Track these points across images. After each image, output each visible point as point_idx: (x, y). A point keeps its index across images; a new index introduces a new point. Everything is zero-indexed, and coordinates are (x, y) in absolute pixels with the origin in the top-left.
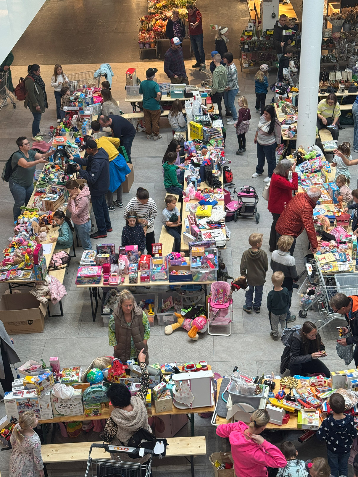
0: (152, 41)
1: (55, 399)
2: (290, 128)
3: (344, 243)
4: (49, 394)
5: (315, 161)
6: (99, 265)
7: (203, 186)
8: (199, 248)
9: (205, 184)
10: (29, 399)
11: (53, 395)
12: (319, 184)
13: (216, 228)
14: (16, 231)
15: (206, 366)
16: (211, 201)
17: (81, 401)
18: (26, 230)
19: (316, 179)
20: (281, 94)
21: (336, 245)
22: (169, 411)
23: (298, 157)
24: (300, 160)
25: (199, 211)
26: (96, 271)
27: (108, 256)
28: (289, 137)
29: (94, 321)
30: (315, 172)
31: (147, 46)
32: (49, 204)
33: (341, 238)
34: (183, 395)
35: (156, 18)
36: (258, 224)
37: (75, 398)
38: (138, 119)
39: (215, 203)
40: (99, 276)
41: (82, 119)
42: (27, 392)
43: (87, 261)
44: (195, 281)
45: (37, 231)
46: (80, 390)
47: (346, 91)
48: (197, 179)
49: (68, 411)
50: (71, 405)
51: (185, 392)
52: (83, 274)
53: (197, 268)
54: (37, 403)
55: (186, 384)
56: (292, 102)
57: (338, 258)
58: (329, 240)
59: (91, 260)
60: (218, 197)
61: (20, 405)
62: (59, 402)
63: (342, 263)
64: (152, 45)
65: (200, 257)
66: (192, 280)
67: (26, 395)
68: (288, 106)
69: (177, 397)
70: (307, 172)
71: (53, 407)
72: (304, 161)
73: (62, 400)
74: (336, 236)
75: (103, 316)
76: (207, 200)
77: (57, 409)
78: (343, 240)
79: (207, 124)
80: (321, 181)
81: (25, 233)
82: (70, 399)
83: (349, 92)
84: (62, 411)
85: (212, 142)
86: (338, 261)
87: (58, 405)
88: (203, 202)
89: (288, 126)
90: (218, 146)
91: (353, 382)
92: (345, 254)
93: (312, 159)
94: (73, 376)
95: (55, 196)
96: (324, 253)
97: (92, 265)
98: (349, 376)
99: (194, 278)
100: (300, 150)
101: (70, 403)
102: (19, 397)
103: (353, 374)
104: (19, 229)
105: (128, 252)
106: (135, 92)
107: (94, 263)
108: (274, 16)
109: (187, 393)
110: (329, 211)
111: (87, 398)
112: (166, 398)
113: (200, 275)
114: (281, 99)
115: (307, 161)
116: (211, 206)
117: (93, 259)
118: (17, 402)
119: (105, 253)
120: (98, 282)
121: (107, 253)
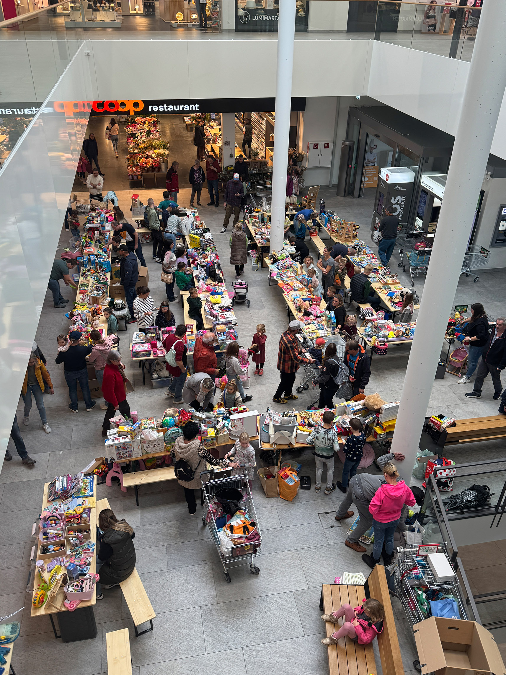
0: (139, 174)
1: (144, 441)
2: (262, 238)
3: (319, 317)
4: (139, 438)
5: (286, 261)
6: (148, 343)
7: (209, 281)
8: (222, 326)
9: (210, 280)
10: (124, 443)
11: (142, 438)
12: (292, 277)
13: (227, 311)
14: (74, 321)
15: (246, 409)
16: (219, 292)
17: (163, 441)
18: (82, 320)
19: (289, 273)
20: (249, 213)
21: (314, 318)
22: (227, 442)
23: (274, 258)
24: (275, 260)
25: (212, 299)
26: (147, 347)
27: (154, 335)
28: (262, 244)
29: (144, 385)
30: (287, 268)
31: (135, 177)
32: (95, 299)
33: (317, 313)
34: (238, 429)
35: (140, 156)
36: (250, 308)
37: (159, 439)
38: (142, 233)
39: (222, 293)
40: (150, 351)
41: (104, 234)
42: (122, 438)
43: (138, 340)
44: (221, 350)
45: (90, 320)
46: (162, 433)
47: (294, 211)
48: (204, 276)
49: (154, 449)
50: (156, 445)
51: (239, 428)
52: (137, 350)
53: (223, 340)
54: (131, 445)
55: (240, 421)
56: (258, 219)
57: (318, 327)
58: (309, 316)
59: (142, 339)
60: (223, 289)
61: (118, 448)
62: (147, 443)
63: (321, 331)
64: (139, 177)
65: (223, 332)
66: (219, 350)
67: (122, 440)
68: (256, 222)
69: (233, 431)
70: (282, 269)
71: (143, 447)
72: (277, 261)
73: (150, 441)
74: (313, 312)
75: (153, 381)
76: (216, 291)
77: (145, 448)
78: (319, 315)
79: (202, 236)
80: (293, 274)
81: (81, 322)
82: (155, 441)
83: (296, 212)
84: (149, 450)
85: (208, 249)
86: (319, 329)
87: (146, 445)
88: (214, 293)
89: (261, 236)
90: (213, 252)
91: (352, 409)
92: (322, 324)
93: (283, 259)
94: (150, 424)
95: (100, 292)
96: (307, 325)
97: (142, 343)
98: (348, 406)
99: (221, 348)
100: (274, 253)
101: (155, 443)
102: (117, 442)
103: (351, 404)
104: (76, 319)
105: (169, 331)
106: (138, 213)
107: (144, 341)
108: (231, 156)
109: (240, 428)
110: (303, 295)
111: (168, 438)
112: (225, 433)
113: (225, 345)
114: (250, 216)
115: (280, 261)
116: (220, 296)
117: (142, 338)
118: (115, 446)
119: (151, 333)
120: (149, 355)
121: (153, 333)
